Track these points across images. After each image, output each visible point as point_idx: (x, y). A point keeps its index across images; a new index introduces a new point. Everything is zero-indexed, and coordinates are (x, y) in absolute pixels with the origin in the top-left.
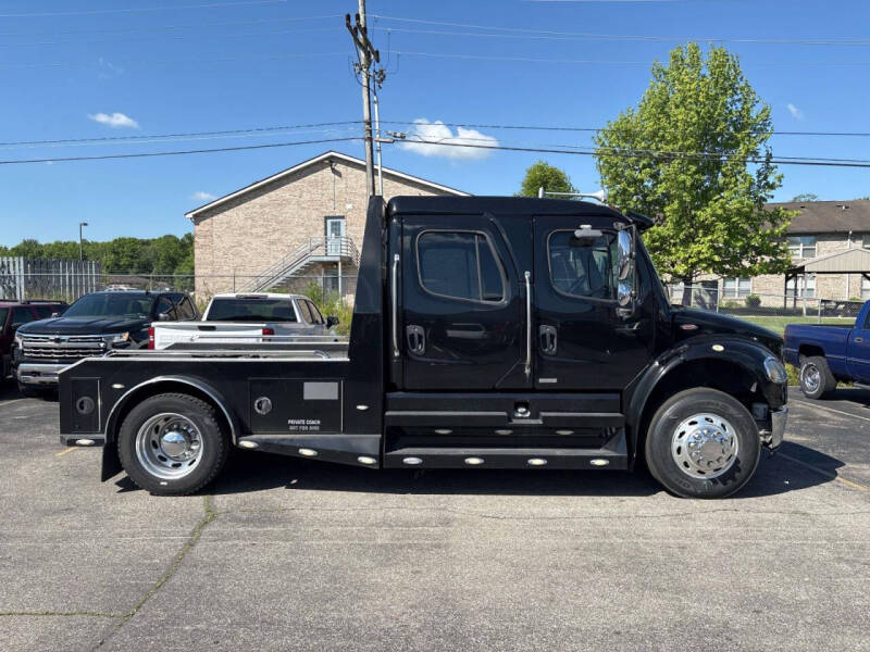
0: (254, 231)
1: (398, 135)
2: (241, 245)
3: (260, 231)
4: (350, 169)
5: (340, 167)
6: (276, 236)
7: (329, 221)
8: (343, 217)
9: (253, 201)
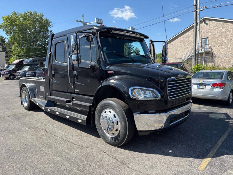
0: (181, 46)
1: (204, 7)
2: (177, 50)
3: (182, 45)
4: (210, 21)
5: (207, 22)
6: (187, 46)
7: (203, 40)
8: (207, 38)
9: (181, 37)
